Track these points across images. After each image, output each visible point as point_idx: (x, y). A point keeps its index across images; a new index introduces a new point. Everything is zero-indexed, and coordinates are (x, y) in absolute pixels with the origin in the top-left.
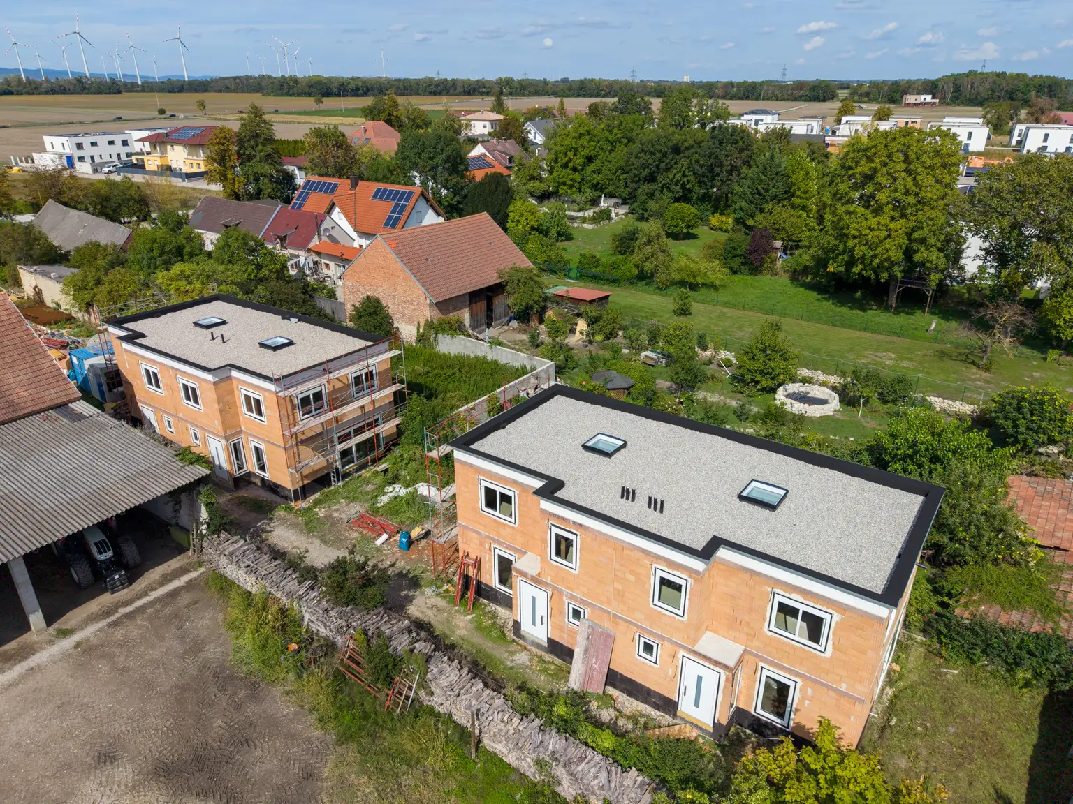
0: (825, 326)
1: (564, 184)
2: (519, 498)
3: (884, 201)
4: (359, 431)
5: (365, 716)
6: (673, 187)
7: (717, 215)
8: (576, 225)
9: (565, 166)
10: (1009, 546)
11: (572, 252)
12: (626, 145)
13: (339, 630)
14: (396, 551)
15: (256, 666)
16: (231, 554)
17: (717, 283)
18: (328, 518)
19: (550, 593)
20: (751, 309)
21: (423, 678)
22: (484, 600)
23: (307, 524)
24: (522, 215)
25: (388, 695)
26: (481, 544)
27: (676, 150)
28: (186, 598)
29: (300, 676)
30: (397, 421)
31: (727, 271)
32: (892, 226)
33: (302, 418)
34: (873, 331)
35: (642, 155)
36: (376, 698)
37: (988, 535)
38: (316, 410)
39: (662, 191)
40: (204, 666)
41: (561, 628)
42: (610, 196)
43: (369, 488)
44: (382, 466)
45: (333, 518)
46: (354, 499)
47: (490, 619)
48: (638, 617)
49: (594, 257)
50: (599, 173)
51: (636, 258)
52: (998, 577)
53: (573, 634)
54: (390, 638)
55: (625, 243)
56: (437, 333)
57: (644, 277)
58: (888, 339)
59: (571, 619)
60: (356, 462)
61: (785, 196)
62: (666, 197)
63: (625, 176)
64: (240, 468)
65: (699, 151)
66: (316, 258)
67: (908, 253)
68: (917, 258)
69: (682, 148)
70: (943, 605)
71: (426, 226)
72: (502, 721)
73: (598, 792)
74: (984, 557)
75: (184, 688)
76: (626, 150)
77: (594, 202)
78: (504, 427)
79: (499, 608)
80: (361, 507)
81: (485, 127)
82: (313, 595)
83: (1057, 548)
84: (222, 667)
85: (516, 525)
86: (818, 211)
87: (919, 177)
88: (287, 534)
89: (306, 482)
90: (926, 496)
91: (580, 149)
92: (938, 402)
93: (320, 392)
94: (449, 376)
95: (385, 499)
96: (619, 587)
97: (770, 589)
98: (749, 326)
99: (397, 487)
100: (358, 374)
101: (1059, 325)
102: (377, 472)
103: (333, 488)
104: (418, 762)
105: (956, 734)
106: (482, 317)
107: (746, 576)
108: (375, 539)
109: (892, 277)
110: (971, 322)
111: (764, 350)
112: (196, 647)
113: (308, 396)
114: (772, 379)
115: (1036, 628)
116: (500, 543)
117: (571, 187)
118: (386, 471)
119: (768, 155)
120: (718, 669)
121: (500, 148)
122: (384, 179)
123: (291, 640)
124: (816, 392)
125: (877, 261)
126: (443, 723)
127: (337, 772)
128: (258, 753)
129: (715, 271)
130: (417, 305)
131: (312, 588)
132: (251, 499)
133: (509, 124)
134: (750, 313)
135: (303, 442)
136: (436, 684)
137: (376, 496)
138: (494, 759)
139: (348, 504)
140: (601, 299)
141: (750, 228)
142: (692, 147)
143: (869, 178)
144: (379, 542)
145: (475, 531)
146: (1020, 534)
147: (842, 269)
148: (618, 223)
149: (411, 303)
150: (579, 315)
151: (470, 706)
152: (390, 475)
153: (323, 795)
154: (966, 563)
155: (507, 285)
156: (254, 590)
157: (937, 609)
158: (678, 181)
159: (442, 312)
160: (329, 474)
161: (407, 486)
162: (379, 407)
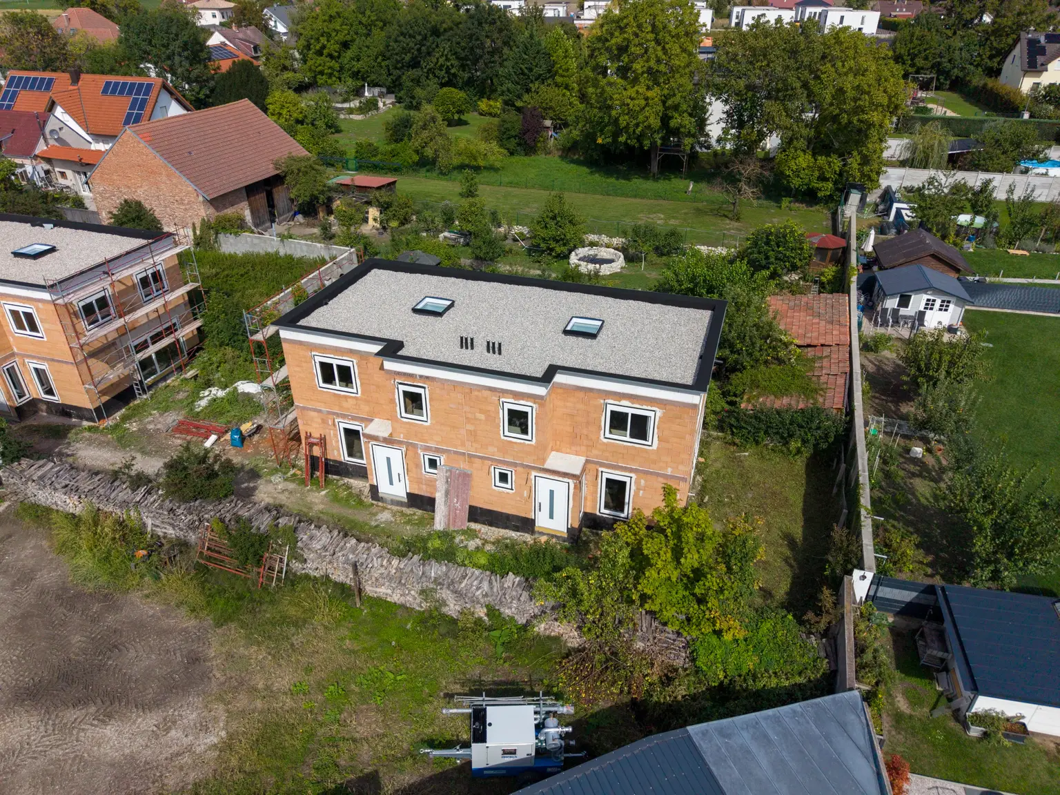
0: (601, 197)
1: (322, 73)
2: (358, 366)
3: (640, 71)
4: (156, 338)
5: (240, 598)
6: (437, 72)
7: (485, 100)
8: (342, 116)
9: (320, 53)
10: (774, 348)
11: (347, 143)
12: (382, 29)
13: (192, 527)
14: (229, 450)
15: (104, 579)
16: (42, 478)
17: (498, 164)
18: (143, 431)
19: (404, 449)
20: (533, 187)
21: (293, 548)
22: (335, 477)
23: (120, 439)
24: (282, 107)
25: (259, 573)
26: (324, 421)
27: (436, 32)
29: (157, 578)
30: (198, 324)
31: (505, 152)
32: (649, 94)
33: (88, 328)
34: (643, 197)
35: (401, 38)
36: (246, 579)
37: (759, 343)
38: (102, 318)
39: (427, 77)
40: (42, 592)
41: (418, 481)
42: (373, 84)
43: (181, 396)
44: (191, 373)
45: (148, 430)
46: (167, 409)
47: (345, 490)
48: (492, 451)
49: (370, 145)
50: (358, 60)
51: (416, 143)
52: (769, 374)
53: (431, 483)
54: (250, 520)
55: (399, 131)
56: (217, 233)
57: (425, 164)
58: (656, 202)
59: (428, 470)
60: (159, 373)
61: (548, 75)
62: (433, 84)
63: (386, 63)
64: (21, 395)
65: (459, 32)
66: (47, 167)
67: (665, 120)
68: (673, 123)
69: (442, 30)
70: (732, 403)
71: (173, 118)
72: (382, 566)
73: (482, 601)
74: (757, 361)
75: (25, 616)
76: (383, 34)
77: (358, 92)
78: (326, 304)
79: (352, 481)
80: (178, 414)
81: (214, 16)
82: (152, 500)
83: (809, 346)
84: (65, 589)
85: (359, 395)
86: (580, 91)
87: (667, 46)
88: (99, 453)
89: (106, 398)
90: (713, 310)
91: (334, 34)
92: (704, 249)
93: (104, 298)
94: (242, 275)
95: (203, 403)
96: (471, 427)
97: (602, 401)
98: (536, 202)
99: (214, 390)
100: (144, 275)
101: (789, 176)
102: (186, 379)
103: (140, 400)
104: (305, 621)
105: (753, 498)
107: (581, 395)
108: (203, 442)
109: (653, 144)
110: (723, 178)
111: (554, 218)
112: (25, 577)
113: (91, 303)
114: (564, 245)
115: (801, 405)
116: (344, 416)
117: (330, 75)
118: (196, 377)
119: (527, 34)
120: (566, 480)
121: (241, 36)
122: (112, 71)
123: (138, 548)
124: (604, 253)
125: (640, 129)
126: (322, 584)
127: (224, 650)
128: (132, 654)
129: (493, 152)
130: (188, 204)
131: (149, 492)
132: (44, 427)
133: (245, 9)
134: (532, 191)
135: (93, 355)
136: (309, 549)
137: (193, 402)
138: (379, 602)
139: (161, 415)
140: (389, 184)
141: (519, 110)
142: (451, 29)
143: (623, 49)
144: (208, 444)
145: (315, 410)
146: (782, 337)
147: (609, 140)
148: (386, 112)
149: (181, 202)
150: (369, 203)
151: (348, 559)
152: (201, 380)
153: (215, 672)
154: (744, 368)
155: (285, 176)
156: (77, 511)
157: (727, 407)
158: (442, 66)
159: (217, 209)
160: (131, 387)
161: (224, 387)
162: (173, 310)
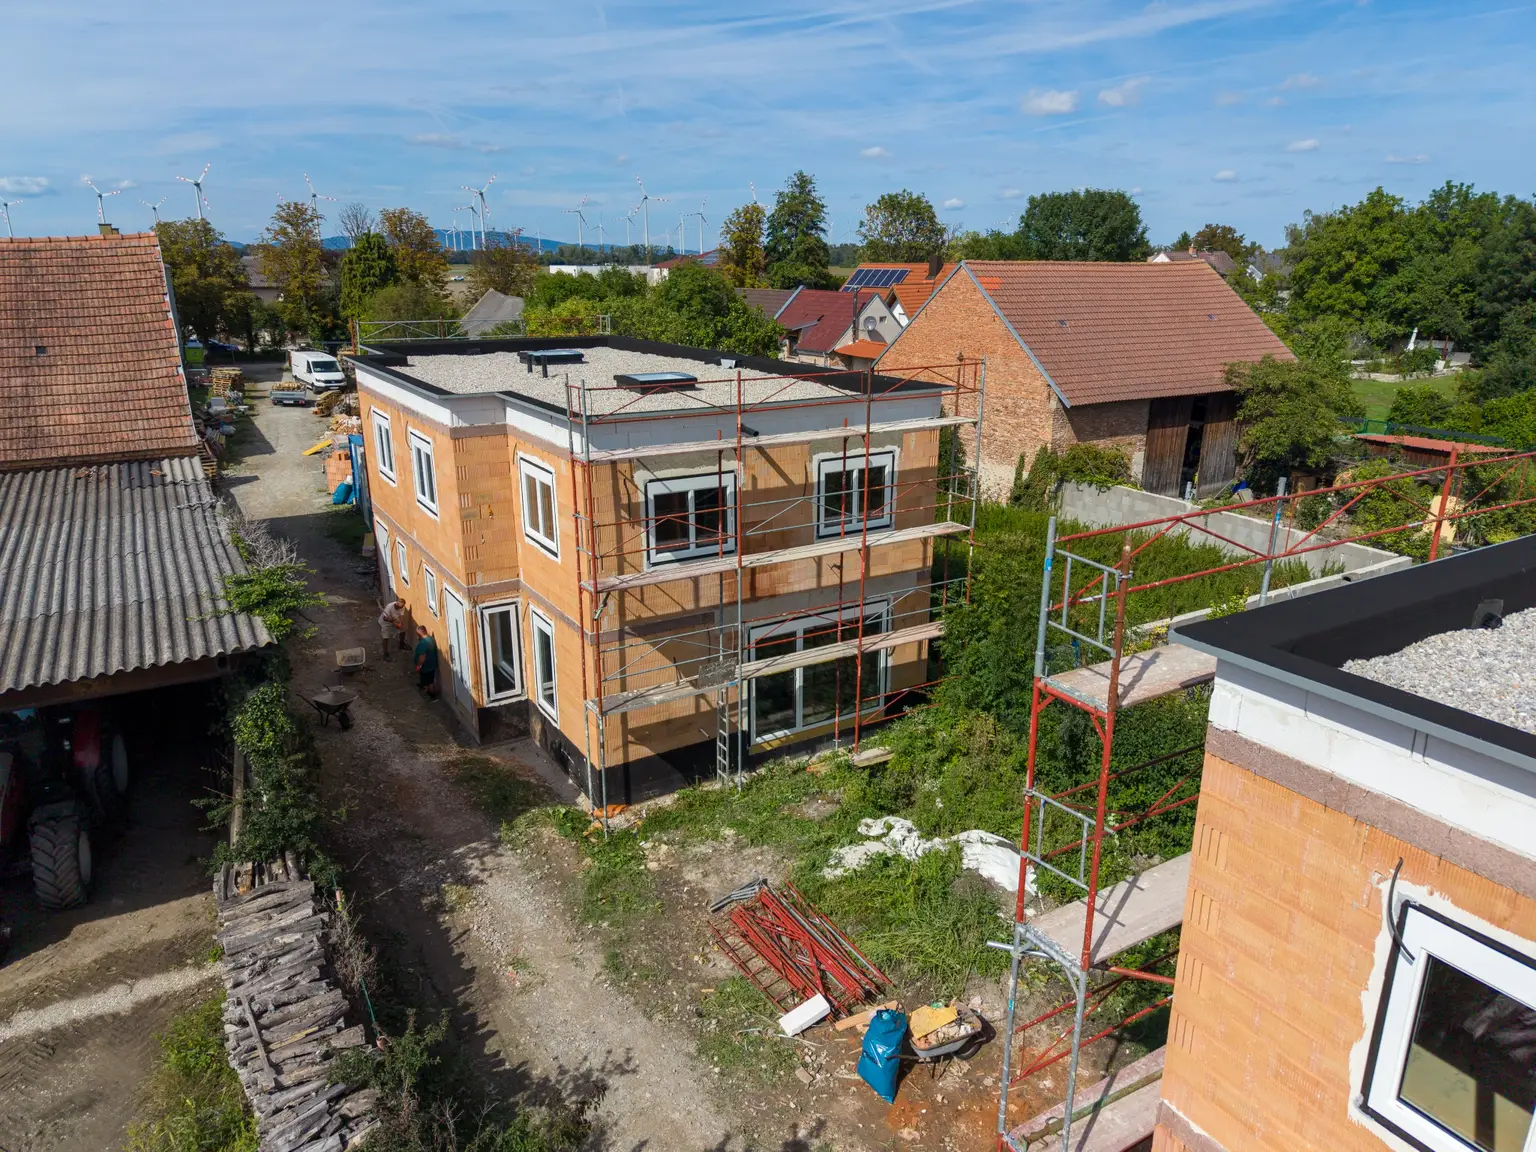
4: (815, 638)
9: (1336, 277)
14: (845, 1085)
18: (668, 879)
23: (597, 884)
28: (84, 1068)
30: (932, 630)
33: (655, 558)
38: (699, 543)
43: (813, 810)
44: (871, 754)
45: (678, 884)
46: (760, 836)
50: (1411, 291)
56: (1061, 481)
60: (799, 728)
64: (502, 686)
77: (1394, 344)
80: (775, 866)
89: (640, 752)
91: (1373, 247)
93: (718, 493)
95: (853, 857)
99: (900, 825)
100: (840, 468)
102: (850, 767)
103: (717, 786)
106: (1174, 465)
113: (683, 495)
117: (1345, 315)
118: (876, 770)
130: (1025, 414)
135: (647, 629)
137: (830, 841)
139: (739, 847)
144: (794, 1021)
148: (1448, 379)
149: (1014, 410)
152: (888, 783)
155: (1242, 401)
159: (1079, 433)
160: (713, 742)
161: (930, 831)
162: (888, 580)
